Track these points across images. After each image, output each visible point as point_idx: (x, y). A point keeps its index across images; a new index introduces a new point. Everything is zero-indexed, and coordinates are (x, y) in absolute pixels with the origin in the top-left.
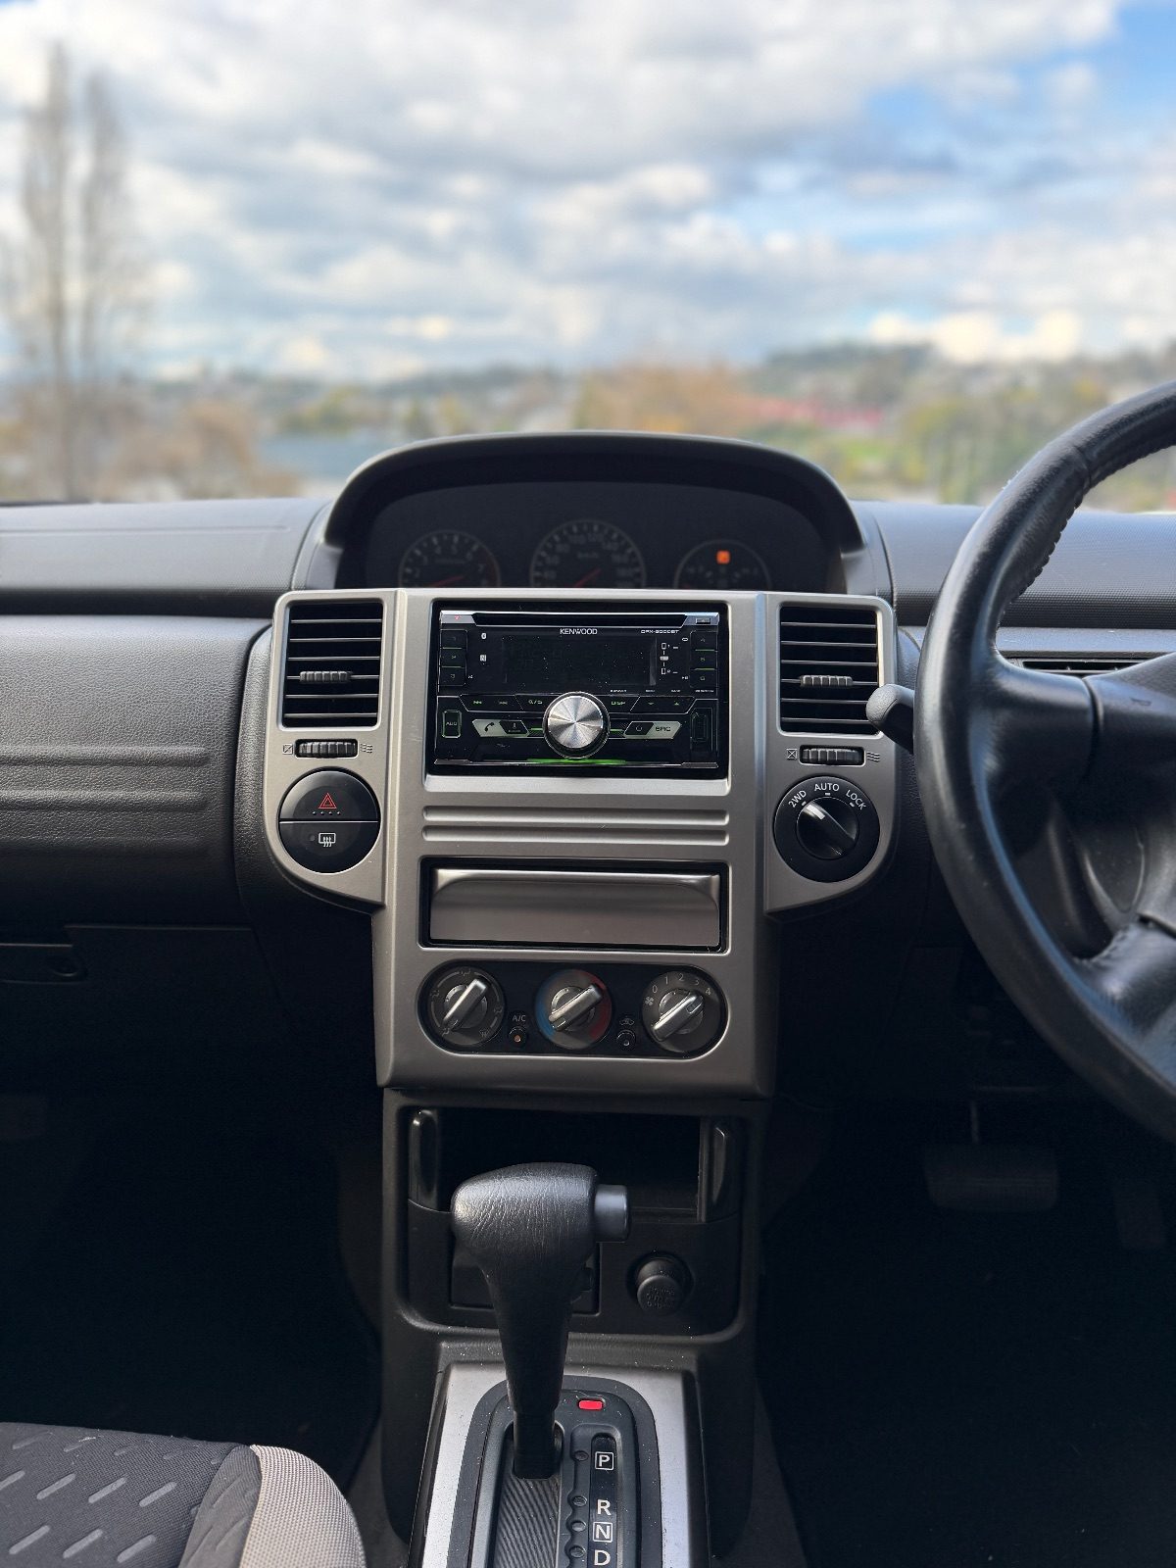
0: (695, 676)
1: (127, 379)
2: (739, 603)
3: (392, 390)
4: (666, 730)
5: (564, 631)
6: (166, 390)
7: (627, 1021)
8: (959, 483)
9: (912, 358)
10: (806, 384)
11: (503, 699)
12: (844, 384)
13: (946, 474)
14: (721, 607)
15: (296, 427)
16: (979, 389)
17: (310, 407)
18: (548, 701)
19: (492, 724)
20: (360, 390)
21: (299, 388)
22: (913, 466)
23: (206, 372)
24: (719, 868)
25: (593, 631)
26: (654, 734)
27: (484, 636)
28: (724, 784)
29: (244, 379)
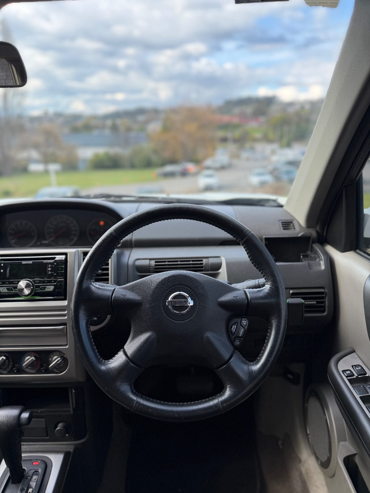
0: (58, 274)
1: (20, 117)
2: (71, 253)
3: (106, 117)
4: (50, 288)
5: (24, 262)
6: (33, 120)
7: (44, 365)
8: (285, 140)
9: (269, 101)
10: (237, 110)
11: (7, 282)
12: (249, 110)
13: (281, 138)
14: (66, 254)
15: (75, 130)
16: (291, 110)
17: (80, 123)
18: (19, 282)
19: (4, 289)
20: (95, 117)
21: (76, 117)
22: (271, 135)
23: (46, 114)
24: (65, 324)
25: (31, 262)
26: (47, 290)
27: (2, 265)
28: (66, 302)
29: (58, 115)
